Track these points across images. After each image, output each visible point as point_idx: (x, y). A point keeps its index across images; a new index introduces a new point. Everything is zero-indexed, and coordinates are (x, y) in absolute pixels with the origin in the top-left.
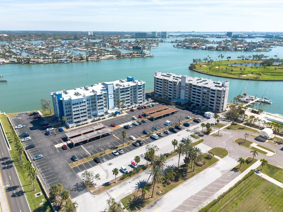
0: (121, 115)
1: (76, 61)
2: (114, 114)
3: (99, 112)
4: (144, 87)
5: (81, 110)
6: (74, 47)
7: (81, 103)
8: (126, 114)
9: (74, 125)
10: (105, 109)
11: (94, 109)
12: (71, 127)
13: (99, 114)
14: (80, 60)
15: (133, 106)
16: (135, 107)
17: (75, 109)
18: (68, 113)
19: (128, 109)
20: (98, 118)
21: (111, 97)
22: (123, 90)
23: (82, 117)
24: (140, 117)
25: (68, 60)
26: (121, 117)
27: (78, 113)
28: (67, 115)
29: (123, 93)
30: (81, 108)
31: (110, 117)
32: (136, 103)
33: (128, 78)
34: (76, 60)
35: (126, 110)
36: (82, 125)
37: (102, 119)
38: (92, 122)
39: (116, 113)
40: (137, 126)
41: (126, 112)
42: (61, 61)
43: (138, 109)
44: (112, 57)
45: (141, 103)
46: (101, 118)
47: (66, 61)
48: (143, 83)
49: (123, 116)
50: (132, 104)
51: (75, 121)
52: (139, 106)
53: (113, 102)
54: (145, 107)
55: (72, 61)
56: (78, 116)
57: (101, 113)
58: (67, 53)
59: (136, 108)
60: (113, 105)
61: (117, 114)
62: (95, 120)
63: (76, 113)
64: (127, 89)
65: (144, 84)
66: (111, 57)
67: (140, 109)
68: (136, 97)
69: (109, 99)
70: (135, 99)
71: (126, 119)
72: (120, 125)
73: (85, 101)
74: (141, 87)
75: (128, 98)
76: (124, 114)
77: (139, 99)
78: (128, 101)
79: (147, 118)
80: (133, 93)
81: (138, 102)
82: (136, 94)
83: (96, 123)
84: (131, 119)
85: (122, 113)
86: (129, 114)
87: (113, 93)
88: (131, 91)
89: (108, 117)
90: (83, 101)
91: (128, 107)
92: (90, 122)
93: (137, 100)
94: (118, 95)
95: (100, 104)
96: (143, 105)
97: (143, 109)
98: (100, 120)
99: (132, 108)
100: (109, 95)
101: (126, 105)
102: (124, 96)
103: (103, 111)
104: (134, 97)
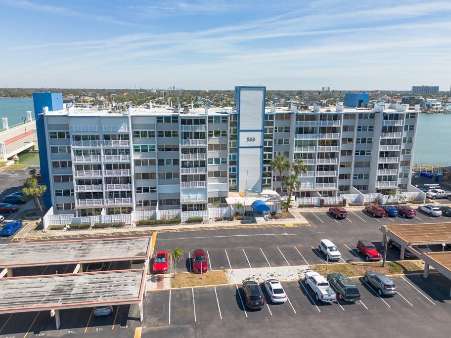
0: (274, 222)
2: (250, 214)
3: (187, 192)
4: (412, 128)
5: (109, 167)
7: (107, 138)
8: (303, 221)
10: (213, 186)
11: (169, 176)
13: (184, 198)
15: (350, 198)
16: (357, 203)
17: (83, 160)
18: (61, 172)
19: (322, 204)
20: (171, 213)
21: (251, 144)
22: (310, 124)
23: (111, 195)
26: (269, 229)
27: (93, 175)
28: (57, 179)
29: (309, 138)
30: (104, 160)
31: (225, 219)
32: (364, 189)
33: (349, 97)
35: (312, 206)
36: (96, 227)
37: (190, 221)
38: (140, 224)
39: (258, 210)
40: (320, 303)
41: (308, 216)
43: (370, 213)
45: (385, 192)
46: (185, 216)
49: (282, 229)
50: (344, 189)
51: (79, 204)
52: (377, 201)
53: (259, 166)
54: (405, 214)
57: (192, 195)
60: (257, 176)
61: (260, 214)
62: (158, 218)
63: (85, 175)
64: (327, 124)
65: (413, 115)
67: (379, 215)
68: (368, 165)
69: (240, 149)
70: (361, 171)
71: (283, 246)
72: (229, 271)
73: (127, 131)
74: (396, 125)
75: (331, 162)
76: (288, 223)
77: (379, 173)
78: (324, 174)
79: (406, 272)
80: (354, 147)
81: (376, 187)
82: (369, 152)
83: (155, 231)
84: (313, 250)
85: (286, 214)
86: (315, 226)
87: (260, 128)
88: (348, 135)
89: (218, 220)
90: (119, 131)
91: (322, 198)
92: (135, 225)
93: (368, 178)
94: (287, 142)
95: (192, 158)
96: (397, 203)
97: (394, 217)
98: (176, 221)
99: (340, 203)
100: (241, 133)
101: (314, 188)
102: (309, 150)
103: (204, 191)
104: (357, 165)
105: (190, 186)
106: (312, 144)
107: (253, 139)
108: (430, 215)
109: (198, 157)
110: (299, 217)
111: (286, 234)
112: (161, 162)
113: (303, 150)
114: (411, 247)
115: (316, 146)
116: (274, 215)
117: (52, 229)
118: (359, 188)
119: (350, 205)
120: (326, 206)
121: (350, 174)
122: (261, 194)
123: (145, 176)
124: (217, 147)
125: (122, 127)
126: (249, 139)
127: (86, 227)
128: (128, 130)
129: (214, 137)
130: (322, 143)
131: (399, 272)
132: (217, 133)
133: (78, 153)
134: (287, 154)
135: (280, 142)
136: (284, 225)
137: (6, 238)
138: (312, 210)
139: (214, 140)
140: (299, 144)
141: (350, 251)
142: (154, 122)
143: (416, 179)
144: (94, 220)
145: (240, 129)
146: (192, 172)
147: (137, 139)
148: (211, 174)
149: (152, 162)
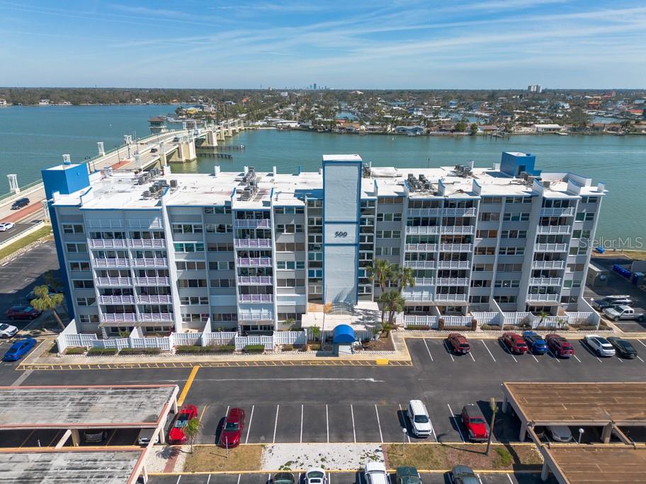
1: (441, 133)
2: (329, 342)
3: (247, 307)
4: (591, 217)
5: (141, 273)
6: (468, 111)
7: (136, 236)
8: (405, 356)
9: (89, 341)
10: (283, 299)
12: (70, 352)
13: (244, 315)
14: (452, 131)
15: (481, 318)
16: (494, 325)
17: (107, 264)
20: (223, 337)
21: (341, 240)
22: (429, 213)
24: (462, 425)
25: (421, 130)
27: (120, 283)
28: (79, 284)
29: (428, 231)
30: (134, 264)
31: (296, 347)
32: (509, 302)
33: (506, 159)
34: (441, 131)
35: (425, 329)
36: (125, 352)
37: (247, 350)
38: (181, 351)
41: (414, 346)
42: (404, 131)
43: (507, 345)
44: (554, 129)
46: (241, 341)
47: (415, 130)
48: (587, 190)
49: (370, 368)
50: (480, 302)
51: (105, 319)
53: (353, 270)
54: (557, 349)
55: (428, 132)
56: (122, 301)
57: (254, 312)
58: (438, 118)
59: (494, 336)
60: (350, 284)
62: (204, 344)
63: (111, 283)
64: (455, 212)
65: (594, 200)
66: (550, 129)
67: (518, 351)
68: (519, 268)
69: (326, 247)
70: (507, 276)
71: (361, 402)
72: (269, 445)
73: (161, 227)
74: (562, 215)
75: (459, 266)
76: (381, 358)
77: (532, 282)
78: (450, 282)
79: (518, 466)
80: (497, 243)
81: (527, 301)
82: (521, 251)
83: (197, 364)
84: (399, 412)
85: (384, 341)
86: (419, 368)
87: (355, 219)
88: (487, 226)
89: (286, 349)
90: (151, 227)
91: (441, 317)
92: (174, 351)
93: (518, 286)
94: (398, 234)
95: (251, 263)
96: (553, 329)
97: (542, 354)
98: (228, 349)
99: (468, 325)
100: (326, 225)
101: (433, 299)
102: (427, 249)
103: (271, 307)
104: (501, 267)
105: (251, 299)
106: (432, 240)
107: (345, 234)
108: (598, 354)
109: (260, 263)
110: (400, 349)
111: (372, 380)
112: (213, 266)
113: (418, 249)
114: (531, 429)
115: (437, 243)
116: (366, 344)
117: (68, 353)
118: (502, 300)
119: (482, 329)
120: (446, 329)
121: (490, 282)
122: (356, 307)
123: (193, 283)
124: (290, 247)
125: (154, 222)
126: (338, 234)
127: (111, 352)
128: (163, 225)
129: (285, 233)
130: (448, 240)
131: (506, 466)
132: (290, 228)
133: (99, 254)
134: (397, 251)
135: (387, 235)
136: (374, 362)
137: (10, 364)
138: (424, 335)
139: (286, 237)
140: (413, 240)
141: (451, 418)
142: (200, 212)
143: (601, 280)
144: (121, 343)
145: (326, 220)
146: (252, 282)
147: (178, 235)
148: (281, 282)
149: (201, 266)
